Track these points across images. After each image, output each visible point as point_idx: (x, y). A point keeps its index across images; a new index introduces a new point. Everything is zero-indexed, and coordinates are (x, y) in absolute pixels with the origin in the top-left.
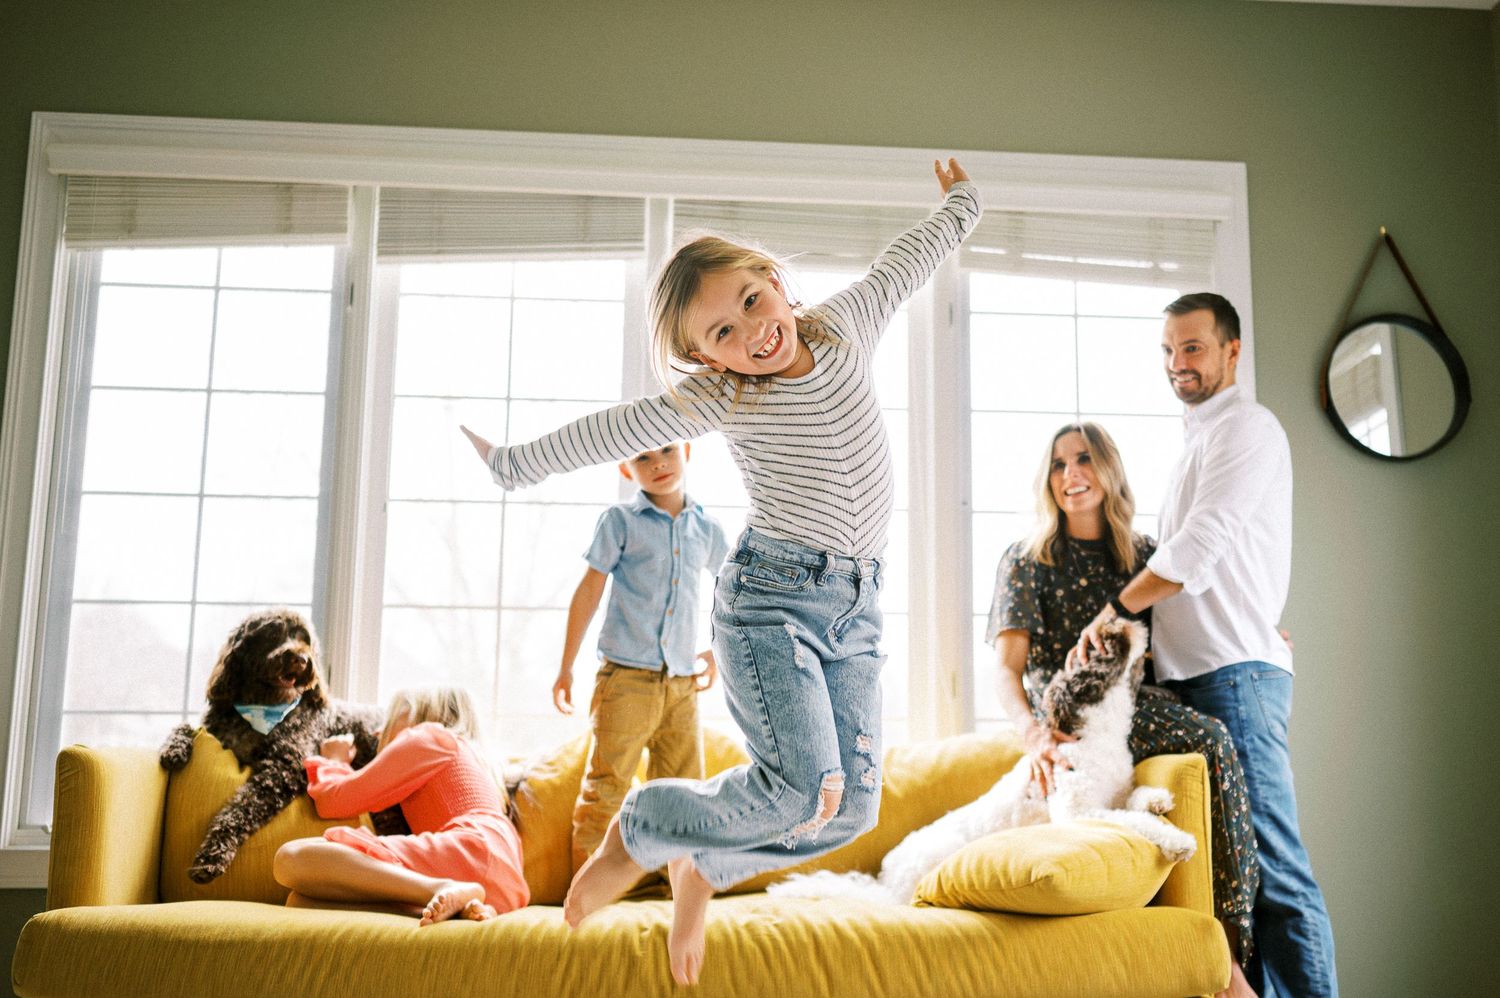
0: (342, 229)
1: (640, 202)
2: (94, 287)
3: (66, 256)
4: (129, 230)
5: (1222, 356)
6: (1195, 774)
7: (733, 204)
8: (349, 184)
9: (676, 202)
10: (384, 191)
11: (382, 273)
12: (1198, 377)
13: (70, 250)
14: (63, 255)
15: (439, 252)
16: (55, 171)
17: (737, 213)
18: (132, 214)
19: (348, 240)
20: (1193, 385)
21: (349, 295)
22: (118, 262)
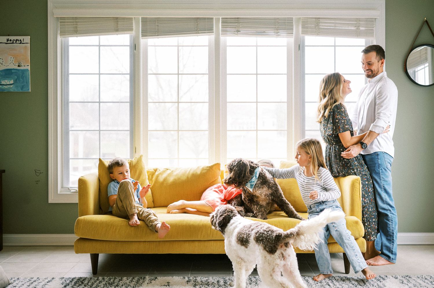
0: (131, 30)
1: (212, 18)
2: (68, 46)
3: (60, 39)
4: (76, 32)
5: (378, 64)
6: (358, 182)
7: (238, 18)
8: (133, 17)
9: (222, 18)
10: (142, 18)
11: (143, 41)
12: (372, 71)
13: (61, 38)
14: (59, 39)
15: (158, 35)
16: (55, 16)
17: (239, 21)
18: (76, 27)
19: (134, 33)
20: (370, 73)
21: (135, 47)
22: (73, 40)
